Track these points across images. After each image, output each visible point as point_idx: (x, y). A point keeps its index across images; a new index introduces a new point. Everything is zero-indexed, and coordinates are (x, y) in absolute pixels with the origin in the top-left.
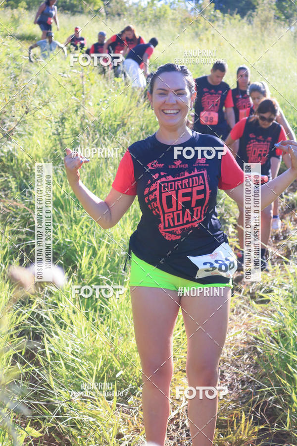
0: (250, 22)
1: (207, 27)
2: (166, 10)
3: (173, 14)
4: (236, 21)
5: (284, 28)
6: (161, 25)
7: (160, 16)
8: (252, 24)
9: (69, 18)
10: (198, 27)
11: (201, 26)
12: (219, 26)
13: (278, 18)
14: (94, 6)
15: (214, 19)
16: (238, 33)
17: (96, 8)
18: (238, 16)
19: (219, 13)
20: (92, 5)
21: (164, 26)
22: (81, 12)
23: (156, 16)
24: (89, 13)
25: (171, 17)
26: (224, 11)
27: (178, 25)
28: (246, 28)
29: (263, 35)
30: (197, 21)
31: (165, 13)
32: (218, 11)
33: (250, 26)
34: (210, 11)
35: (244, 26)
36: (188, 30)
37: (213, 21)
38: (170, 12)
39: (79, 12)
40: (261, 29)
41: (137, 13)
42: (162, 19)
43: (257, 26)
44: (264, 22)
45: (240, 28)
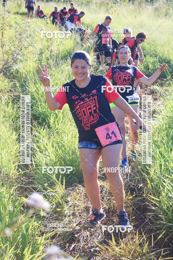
0: (133, 4)
1: (112, 6)
4: (127, 3)
5: (150, 6)
7: (89, 2)
8: (134, 4)
9: (45, 4)
10: (108, 6)
11: (109, 6)
13: (147, 1)
16: (127, 9)
21: (91, 6)
27: (99, 5)
28: (131, 6)
29: (139, 10)
30: (108, 4)
33: (133, 5)
35: (130, 5)
36: (103, 8)
37: (115, 4)
39: (50, 1)
40: (139, 7)
43: (136, 5)
44: (140, 4)
45: (128, 6)
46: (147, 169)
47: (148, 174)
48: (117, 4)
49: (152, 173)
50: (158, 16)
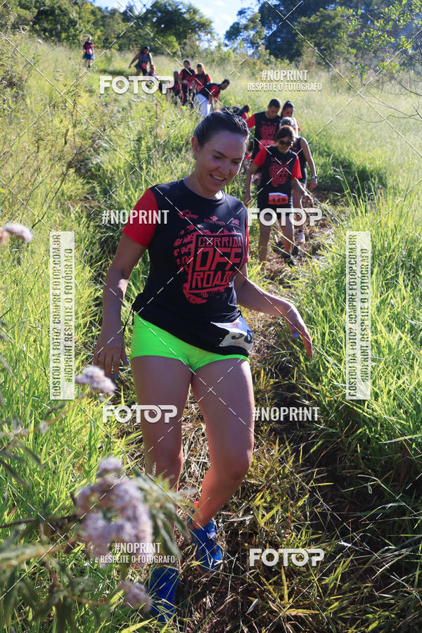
0: (297, 66)
1: (262, 69)
2: (230, 54)
3: (235, 57)
4: (286, 64)
5: (323, 72)
6: (225, 66)
10: (254, 68)
11: (257, 68)
12: (272, 68)
13: (319, 64)
14: (172, 49)
15: (268, 62)
17: (174, 51)
18: (287, 61)
19: (272, 58)
22: (162, 54)
23: (222, 58)
24: (168, 54)
25: (234, 59)
26: (276, 57)
27: (239, 66)
30: (254, 64)
31: (229, 56)
32: (272, 56)
33: (296, 69)
34: (265, 56)
35: (291, 69)
36: (247, 70)
37: (267, 65)
38: (233, 55)
41: (207, 56)
42: (226, 61)
48: (270, 66)
50: (336, 90)
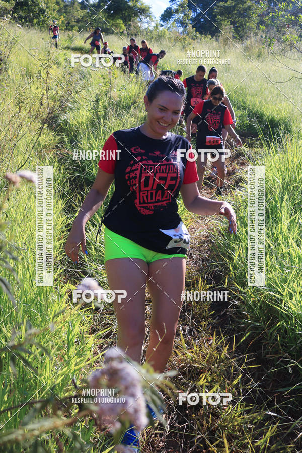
0: (217, 40)
1: (190, 43)
2: (165, 32)
3: (169, 34)
4: (209, 39)
5: (238, 44)
6: (162, 42)
10: (184, 43)
11: (186, 42)
12: (198, 42)
13: (234, 38)
14: (120, 29)
15: (195, 37)
16: (209, 46)
17: (121, 31)
18: (210, 36)
19: (198, 34)
20: (119, 29)
22: (112, 33)
23: (159, 36)
24: (117, 33)
25: (168, 36)
26: (201, 33)
27: (173, 41)
28: (215, 44)
29: (225, 48)
30: (184, 39)
31: (164, 34)
32: (198, 33)
33: (217, 43)
34: (192, 33)
35: (213, 42)
36: (179, 45)
37: (194, 39)
38: (167, 33)
39: (111, 33)
40: (224, 45)
41: (147, 34)
42: (162, 37)
43: (221, 42)
45: (210, 43)
46: (228, 253)
47: (231, 259)
48: (196, 41)
49: (235, 257)
